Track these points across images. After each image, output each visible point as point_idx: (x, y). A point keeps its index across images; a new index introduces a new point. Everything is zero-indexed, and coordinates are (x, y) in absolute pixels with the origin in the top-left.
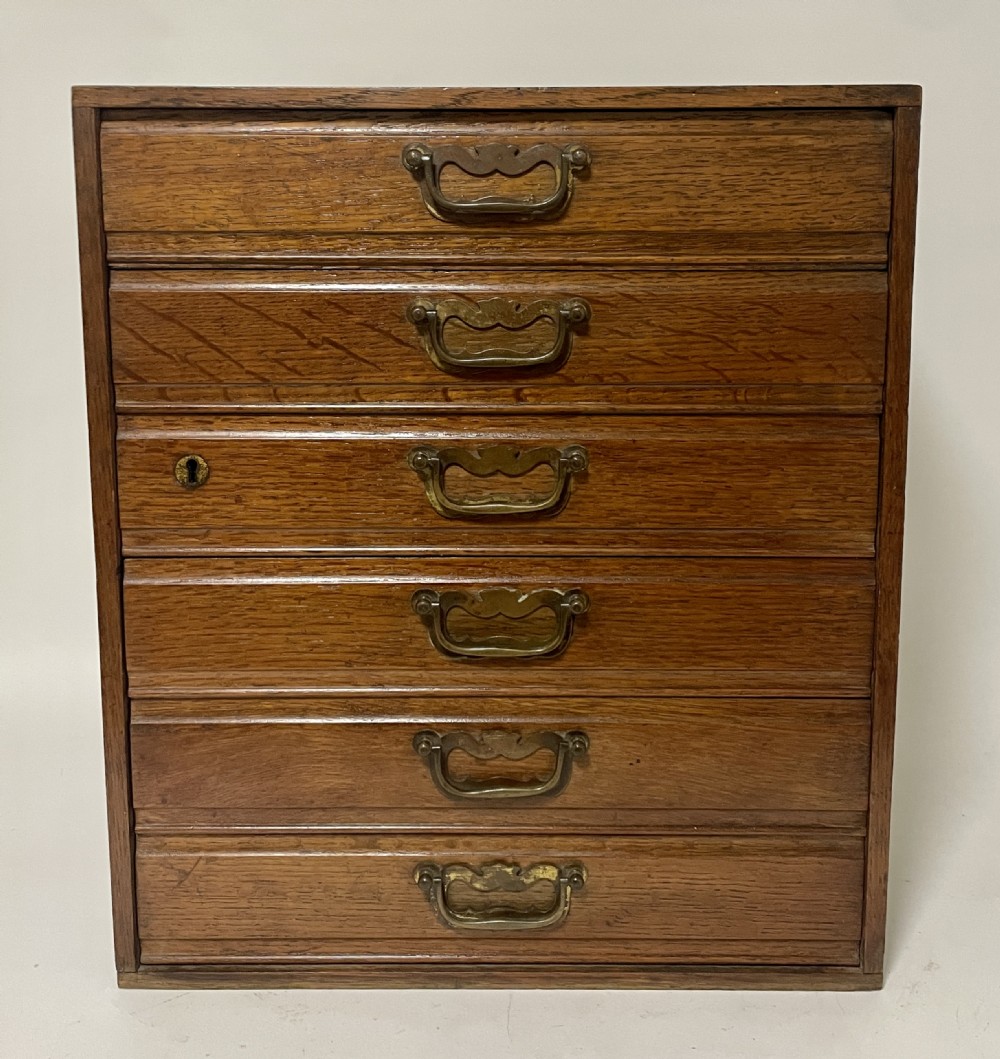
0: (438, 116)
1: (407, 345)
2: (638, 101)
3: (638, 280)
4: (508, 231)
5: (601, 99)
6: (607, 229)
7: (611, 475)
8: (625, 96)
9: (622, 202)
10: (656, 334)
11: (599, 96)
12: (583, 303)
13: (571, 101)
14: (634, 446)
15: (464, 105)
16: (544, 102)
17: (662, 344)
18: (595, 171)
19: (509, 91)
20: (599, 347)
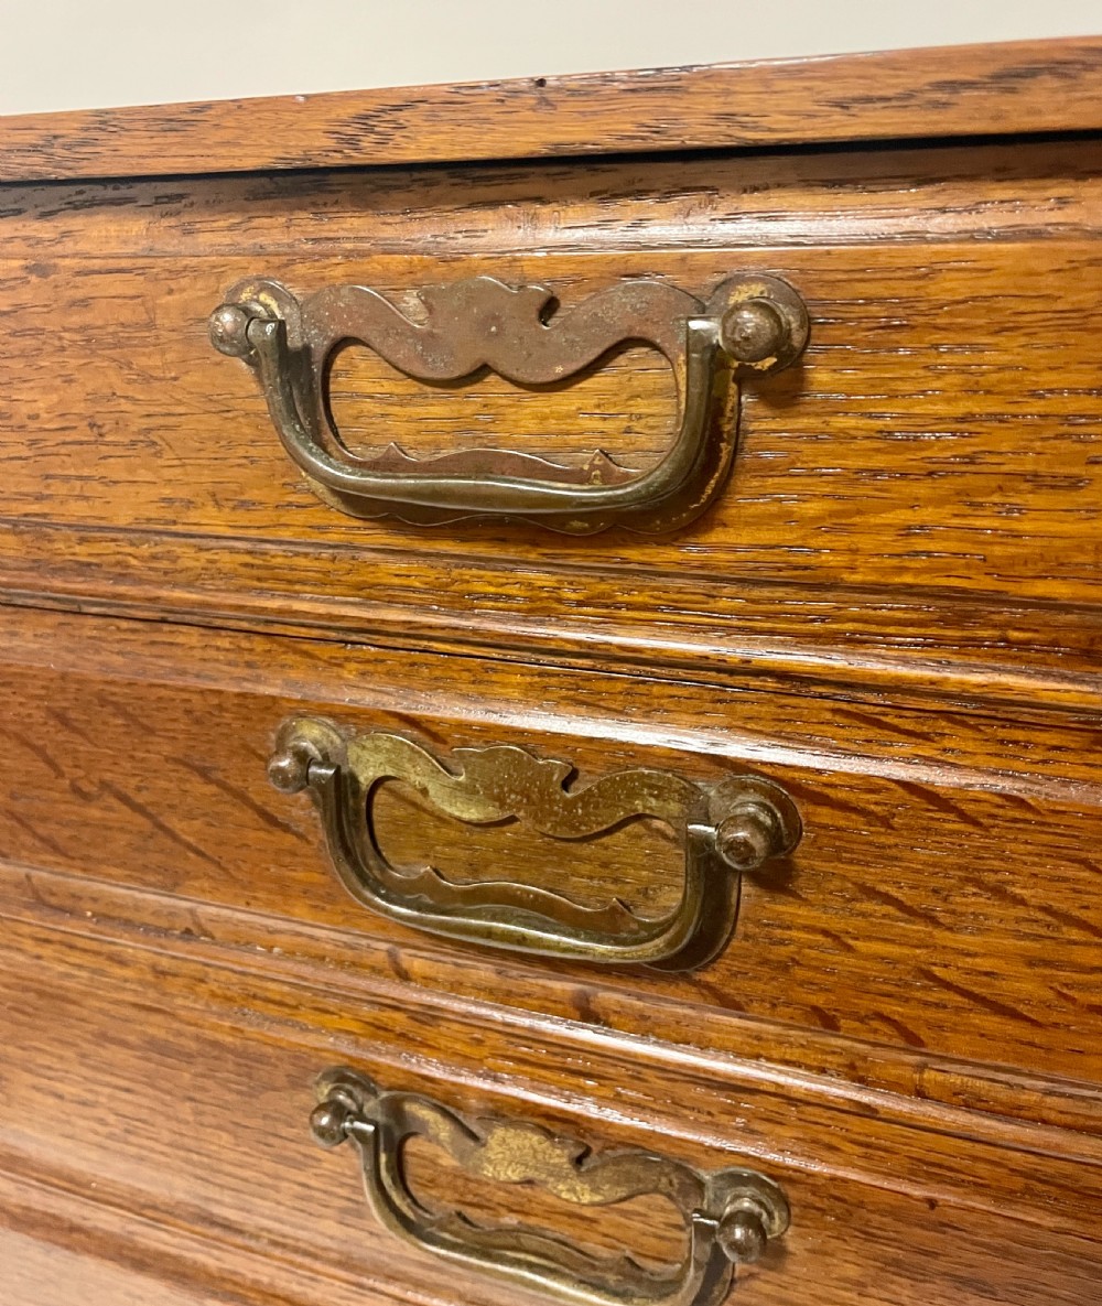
0: (320, 188)
1: (286, 828)
2: (1005, 103)
3: (970, 746)
4: (532, 556)
5: (842, 105)
6: (857, 578)
7: (852, 1271)
8: (940, 86)
9: (922, 489)
10: (1025, 928)
11: (837, 91)
12: (770, 794)
13: (727, 117)
14: (933, 1216)
15: (371, 151)
16: (630, 129)
17: (1047, 963)
18: (821, 376)
19: (505, 94)
20: (826, 933)
